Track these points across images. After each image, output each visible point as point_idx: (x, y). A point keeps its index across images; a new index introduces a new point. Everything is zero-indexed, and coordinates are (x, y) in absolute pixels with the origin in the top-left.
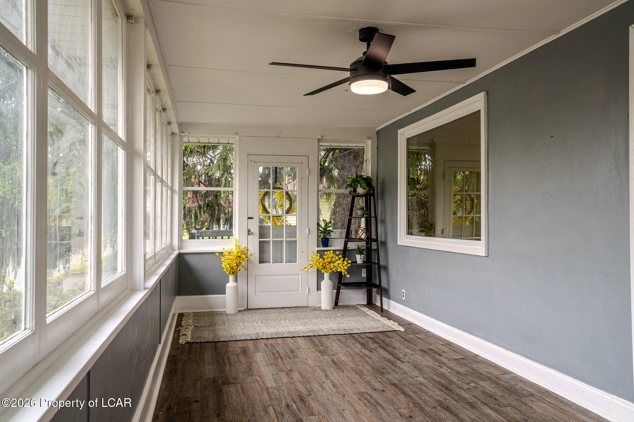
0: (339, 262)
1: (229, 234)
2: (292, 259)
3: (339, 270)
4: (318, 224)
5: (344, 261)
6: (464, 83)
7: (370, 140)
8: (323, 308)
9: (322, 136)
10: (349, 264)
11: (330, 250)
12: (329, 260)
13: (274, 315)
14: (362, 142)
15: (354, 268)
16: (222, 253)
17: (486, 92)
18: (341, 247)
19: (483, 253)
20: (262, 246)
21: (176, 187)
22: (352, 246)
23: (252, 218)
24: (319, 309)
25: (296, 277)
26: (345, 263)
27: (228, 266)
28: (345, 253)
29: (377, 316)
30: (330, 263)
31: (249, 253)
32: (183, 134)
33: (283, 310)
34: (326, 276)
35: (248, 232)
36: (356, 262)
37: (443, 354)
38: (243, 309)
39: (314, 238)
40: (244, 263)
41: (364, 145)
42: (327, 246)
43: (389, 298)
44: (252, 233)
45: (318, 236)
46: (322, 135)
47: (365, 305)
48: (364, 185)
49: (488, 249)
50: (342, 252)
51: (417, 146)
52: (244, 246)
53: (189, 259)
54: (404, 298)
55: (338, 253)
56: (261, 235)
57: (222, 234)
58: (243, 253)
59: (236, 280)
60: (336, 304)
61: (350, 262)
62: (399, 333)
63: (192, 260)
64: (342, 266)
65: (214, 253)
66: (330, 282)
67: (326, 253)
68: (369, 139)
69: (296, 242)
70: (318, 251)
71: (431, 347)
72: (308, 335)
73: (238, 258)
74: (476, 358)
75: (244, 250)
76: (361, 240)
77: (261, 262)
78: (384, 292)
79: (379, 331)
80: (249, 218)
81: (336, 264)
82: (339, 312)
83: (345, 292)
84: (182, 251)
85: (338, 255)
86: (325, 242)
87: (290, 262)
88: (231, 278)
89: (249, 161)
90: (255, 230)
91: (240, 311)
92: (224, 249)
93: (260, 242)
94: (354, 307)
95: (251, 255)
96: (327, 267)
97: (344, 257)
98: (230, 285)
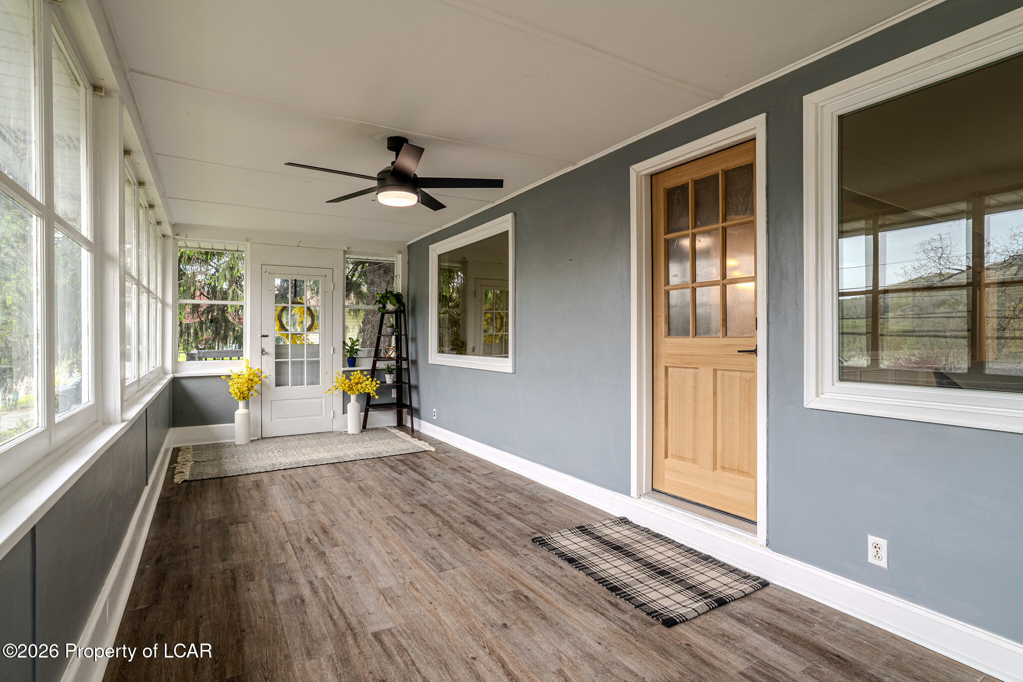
0: (367, 382)
1: (239, 354)
2: (314, 381)
3: (367, 391)
4: (344, 343)
5: (372, 381)
6: (493, 203)
7: (401, 255)
8: (349, 433)
9: (348, 248)
10: (378, 384)
11: (357, 371)
12: (356, 381)
13: (293, 443)
14: (393, 257)
15: (383, 389)
16: (230, 376)
17: (513, 214)
18: (370, 367)
19: (510, 370)
20: (279, 368)
21: (169, 299)
22: (381, 365)
23: (267, 336)
24: (346, 433)
25: (319, 400)
26: (374, 383)
27: (237, 391)
28: (374, 372)
29: (407, 437)
30: (357, 384)
31: (263, 375)
32: (177, 237)
33: (304, 437)
34: (353, 398)
35: (262, 352)
36: (385, 382)
37: (472, 471)
38: (257, 438)
39: (339, 358)
40: (256, 387)
41: (395, 259)
42: (354, 366)
43: (420, 418)
44: (266, 353)
45: (344, 356)
46: (349, 246)
47: (394, 427)
48: (394, 301)
49: (515, 366)
50: (370, 372)
51: (449, 263)
52: (256, 367)
53: (186, 383)
54: (435, 418)
55: (365, 373)
56: (278, 355)
57: (230, 355)
58: (255, 375)
59: (247, 406)
60: (364, 427)
61: (378, 382)
62: (430, 453)
63: (190, 386)
64: (370, 386)
65: (220, 376)
66: (357, 404)
67: (352, 374)
68: (399, 254)
69: (318, 362)
70: (344, 372)
71: (461, 465)
72: (332, 462)
73: (250, 382)
74: (503, 472)
75: (256, 372)
76: (390, 359)
77: (279, 382)
78: (415, 412)
79: (410, 452)
80: (263, 336)
81: (364, 385)
82: (367, 436)
83: (372, 414)
84: (177, 375)
85: (365, 375)
86: (352, 362)
87: (313, 384)
88: (241, 404)
89: (263, 272)
90: (271, 348)
91: (252, 441)
92: (231, 371)
93: (276, 362)
94: (384, 430)
95: (266, 377)
96: (354, 388)
97: (373, 377)
98: (241, 412)
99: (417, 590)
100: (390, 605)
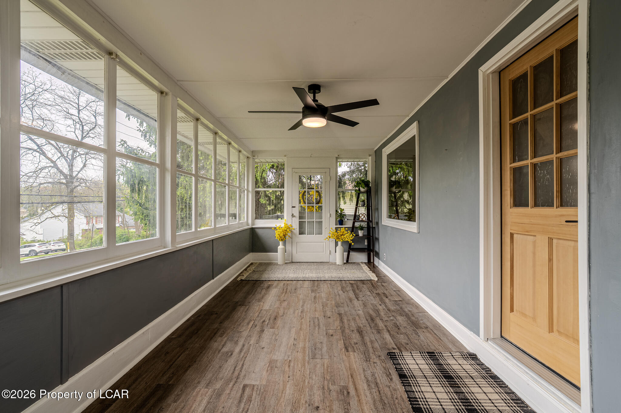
0: (347, 235)
1: (282, 217)
3: (347, 240)
4: (337, 211)
5: (350, 234)
6: (408, 116)
7: (370, 157)
8: (337, 264)
9: (338, 156)
10: (354, 236)
11: (342, 227)
12: (341, 233)
13: (304, 266)
14: (366, 158)
15: (357, 239)
16: (276, 228)
17: (418, 121)
18: (351, 226)
19: (415, 231)
20: (301, 224)
21: (250, 189)
22: (357, 224)
23: (295, 207)
24: (335, 264)
25: (322, 243)
26: (351, 235)
27: (278, 236)
28: (353, 229)
29: (367, 270)
30: (342, 235)
31: (293, 228)
32: (254, 157)
33: (312, 264)
34: (339, 243)
35: (292, 216)
36: (359, 235)
37: (389, 297)
38: (289, 262)
39: (333, 220)
40: (289, 234)
41: (367, 160)
42: (342, 225)
43: (379, 258)
44: (294, 216)
45: (336, 219)
46: (339, 154)
47: (365, 263)
48: (364, 186)
49: (419, 228)
50: (351, 229)
51: (395, 159)
52: (289, 224)
53: (258, 231)
54: (385, 259)
55: (347, 229)
56: (300, 218)
57: (278, 217)
58: (289, 228)
59: (285, 244)
60: (347, 261)
61: (354, 235)
62: (373, 281)
63: (259, 232)
64: (349, 237)
65: (271, 228)
66: (342, 247)
67: (339, 229)
68: (370, 156)
69: (322, 222)
70: (336, 228)
71: (385, 292)
73: (285, 231)
74: (409, 302)
75: (289, 226)
76: (362, 221)
77: (301, 233)
78: (377, 255)
79: (360, 279)
80: (293, 207)
81: (345, 236)
82: (347, 266)
83: (352, 254)
84: (253, 227)
85: (346, 231)
86: (341, 222)
87: (319, 234)
88: (281, 243)
89: (293, 172)
90: (297, 214)
91: (286, 263)
92: (276, 225)
93: (299, 221)
94: (358, 264)
95: (294, 229)
96: (340, 238)
97: (352, 232)
98: (281, 247)
99: (289, 366)
100: (267, 371)
